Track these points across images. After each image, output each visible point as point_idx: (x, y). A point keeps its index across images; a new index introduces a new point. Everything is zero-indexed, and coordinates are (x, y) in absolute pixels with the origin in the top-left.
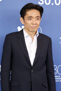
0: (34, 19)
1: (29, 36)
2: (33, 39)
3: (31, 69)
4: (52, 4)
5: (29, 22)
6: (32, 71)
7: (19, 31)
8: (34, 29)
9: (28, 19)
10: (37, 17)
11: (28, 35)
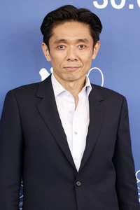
0: (72, 46)
1: (68, 93)
2: (76, 99)
3: (76, 179)
4: (131, 7)
5: (60, 55)
6: (79, 184)
7: (42, 80)
8: (74, 74)
9: (55, 46)
10: (81, 40)
11: (63, 89)
